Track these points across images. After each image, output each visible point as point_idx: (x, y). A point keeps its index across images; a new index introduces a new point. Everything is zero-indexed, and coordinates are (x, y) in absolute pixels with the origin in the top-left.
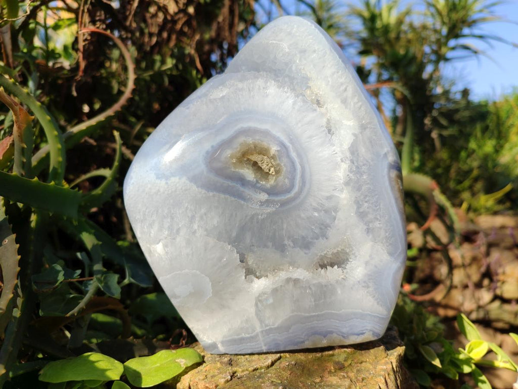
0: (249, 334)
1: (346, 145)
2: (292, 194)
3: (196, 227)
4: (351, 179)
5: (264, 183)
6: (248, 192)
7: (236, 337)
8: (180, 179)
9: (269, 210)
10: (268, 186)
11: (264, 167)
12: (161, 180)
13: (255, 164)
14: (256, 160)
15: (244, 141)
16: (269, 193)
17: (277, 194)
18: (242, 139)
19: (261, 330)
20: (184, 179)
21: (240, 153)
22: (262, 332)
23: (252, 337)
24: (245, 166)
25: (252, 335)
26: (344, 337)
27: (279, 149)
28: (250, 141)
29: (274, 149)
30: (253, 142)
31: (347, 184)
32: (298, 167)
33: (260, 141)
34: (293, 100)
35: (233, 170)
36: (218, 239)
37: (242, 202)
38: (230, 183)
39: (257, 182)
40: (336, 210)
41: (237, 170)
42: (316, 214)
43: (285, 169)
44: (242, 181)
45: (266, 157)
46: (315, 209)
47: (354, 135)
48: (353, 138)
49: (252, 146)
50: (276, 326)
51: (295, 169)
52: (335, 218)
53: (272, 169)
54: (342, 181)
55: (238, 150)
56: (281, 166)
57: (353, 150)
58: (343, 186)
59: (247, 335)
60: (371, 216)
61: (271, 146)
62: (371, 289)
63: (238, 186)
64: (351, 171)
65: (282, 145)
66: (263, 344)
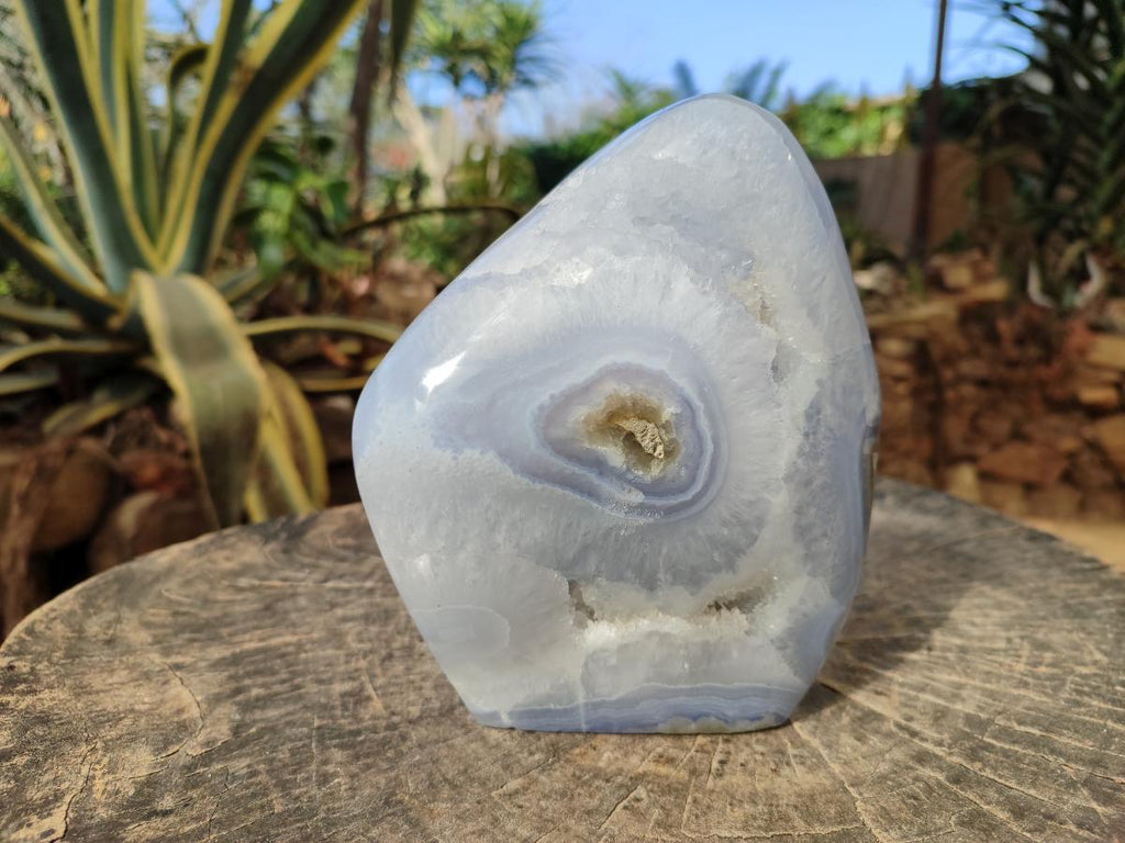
0: (561, 705)
1: (802, 406)
2: (688, 496)
3: (499, 538)
4: (798, 470)
5: (641, 473)
6: (607, 487)
7: (538, 708)
8: (482, 453)
9: (642, 521)
10: (648, 479)
11: (646, 443)
12: (444, 451)
13: (630, 436)
14: (632, 430)
15: (615, 390)
16: (647, 490)
17: (661, 494)
18: (610, 387)
19: (585, 701)
20: (491, 455)
21: (604, 415)
22: (586, 705)
23: (566, 710)
24: (611, 439)
25: (568, 707)
26: (726, 721)
27: (679, 411)
28: (625, 391)
29: (669, 411)
30: (631, 396)
31: (788, 478)
32: (709, 447)
33: (645, 394)
34: (719, 313)
35: (587, 445)
36: (538, 563)
37: (595, 505)
38: (577, 470)
39: (628, 470)
40: (760, 522)
41: (594, 447)
42: (726, 532)
43: (683, 450)
44: (600, 465)
45: (652, 425)
46: (725, 523)
47: (819, 383)
48: (816, 389)
49: (629, 403)
50: (614, 698)
51: (701, 452)
52: (755, 538)
53: (660, 448)
54: (781, 475)
55: (602, 407)
56: (678, 444)
57: (813, 413)
58: (782, 482)
59: (558, 707)
60: (817, 532)
61: (665, 404)
62: (789, 651)
63: (592, 477)
64: (801, 453)
65: (686, 403)
66: (583, 720)
